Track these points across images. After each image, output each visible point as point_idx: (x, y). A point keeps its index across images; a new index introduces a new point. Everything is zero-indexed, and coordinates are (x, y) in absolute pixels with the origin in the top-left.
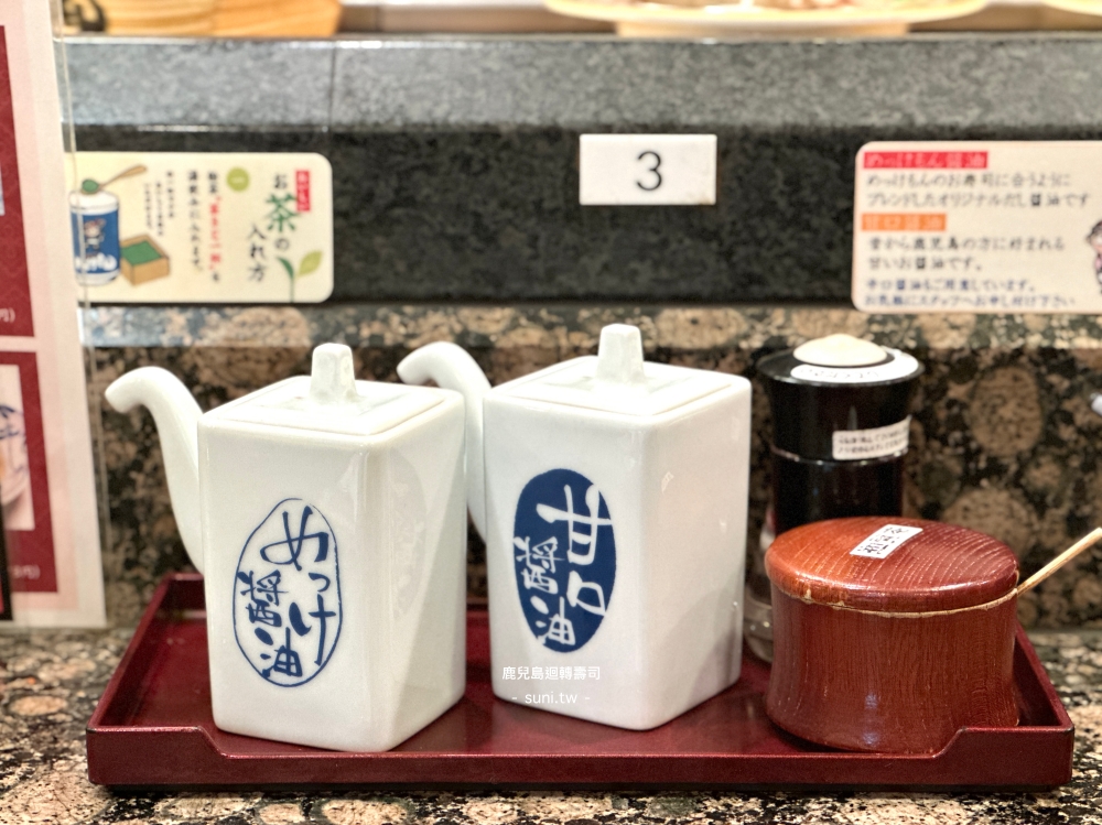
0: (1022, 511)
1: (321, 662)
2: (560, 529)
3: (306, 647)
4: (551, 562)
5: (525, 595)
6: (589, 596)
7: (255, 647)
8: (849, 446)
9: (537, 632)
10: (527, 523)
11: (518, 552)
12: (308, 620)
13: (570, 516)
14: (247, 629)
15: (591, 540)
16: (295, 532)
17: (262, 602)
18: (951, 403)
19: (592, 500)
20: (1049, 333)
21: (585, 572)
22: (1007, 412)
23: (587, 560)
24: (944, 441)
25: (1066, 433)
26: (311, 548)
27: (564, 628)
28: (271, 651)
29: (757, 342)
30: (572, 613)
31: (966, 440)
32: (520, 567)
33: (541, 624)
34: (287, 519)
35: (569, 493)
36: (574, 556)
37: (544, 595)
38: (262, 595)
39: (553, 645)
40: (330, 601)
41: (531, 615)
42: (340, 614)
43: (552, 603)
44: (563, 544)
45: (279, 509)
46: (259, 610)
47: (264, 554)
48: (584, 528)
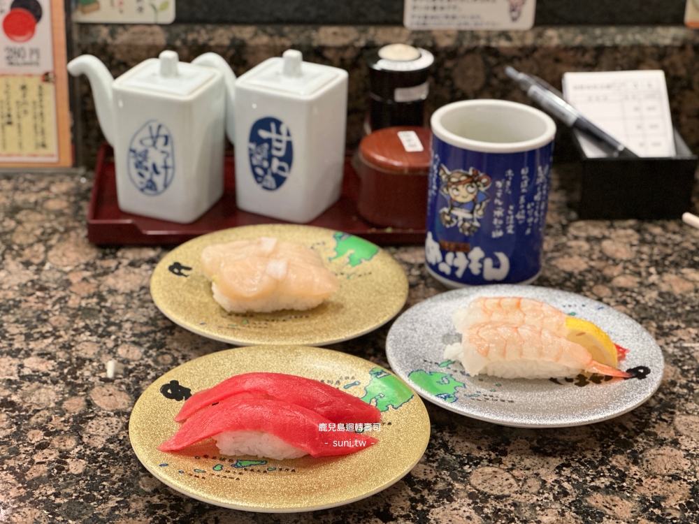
1: (166, 186)
2: (269, 141)
3: (159, 180)
4: (265, 154)
5: (253, 167)
6: (281, 168)
7: (138, 179)
8: (402, 95)
9: (259, 182)
10: (254, 138)
11: (250, 149)
12: (160, 169)
13: (273, 135)
14: (134, 172)
15: (283, 146)
16: (154, 133)
17: (140, 161)
18: (446, 69)
19: (283, 129)
20: (489, 39)
21: (281, 159)
22: (470, 73)
23: (281, 154)
24: (443, 85)
25: (495, 82)
26: (161, 141)
27: (270, 181)
28: (144, 181)
29: (362, 43)
30: (275, 176)
31: (452, 85)
32: (251, 156)
33: (260, 179)
34: (150, 128)
35: (273, 126)
36: (275, 152)
37: (262, 167)
38: (140, 159)
39: (266, 188)
40: (169, 163)
41: (256, 175)
42: (173, 167)
43: (265, 171)
44: (270, 147)
45: (147, 124)
46: (138, 165)
47: (141, 142)
48: (280, 141)
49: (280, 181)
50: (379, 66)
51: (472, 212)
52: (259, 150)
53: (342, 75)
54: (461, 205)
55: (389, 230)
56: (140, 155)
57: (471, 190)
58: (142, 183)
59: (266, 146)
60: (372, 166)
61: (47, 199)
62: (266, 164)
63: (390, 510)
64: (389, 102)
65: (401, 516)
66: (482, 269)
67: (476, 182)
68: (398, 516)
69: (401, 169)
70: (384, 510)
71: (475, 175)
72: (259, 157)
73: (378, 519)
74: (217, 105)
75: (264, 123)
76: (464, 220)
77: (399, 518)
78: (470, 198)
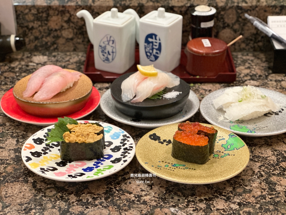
0: (232, 32)
1: (113, 59)
2: (152, 42)
3: (110, 57)
4: (151, 47)
5: (146, 52)
6: (157, 53)
7: (102, 57)
8: (204, 25)
9: (148, 58)
10: (147, 41)
11: (145, 46)
12: (111, 53)
13: (154, 40)
14: (101, 54)
15: (157, 44)
16: (109, 39)
17: (103, 50)
18: (221, 15)
19: (158, 38)
20: (238, 3)
21: (157, 49)
22: (231, 16)
23: (157, 47)
24: (220, 21)
25: (240, 20)
26: (111, 42)
27: (153, 58)
28: (105, 57)
29: (189, 5)
30: (154, 56)
31: (223, 21)
32: (145, 48)
33: (149, 57)
34: (107, 38)
35: (154, 37)
36: (154, 47)
37: (149, 53)
38: (103, 49)
39: (151, 60)
40: (114, 51)
41: (147, 56)
42: (116, 52)
43: (151, 54)
44: (153, 45)
45: (106, 36)
46: (103, 51)
47: (104, 43)
48: (156, 42)
49: (156, 58)
50: (195, 14)
52: (148, 46)
53: (180, 17)
55: (198, 77)
56: (103, 48)
58: (104, 58)
59: (151, 44)
60: (191, 52)
61: (69, 64)
62: (151, 51)
64: (199, 28)
69: (203, 53)
72: (148, 49)
74: (133, 29)
75: (150, 36)
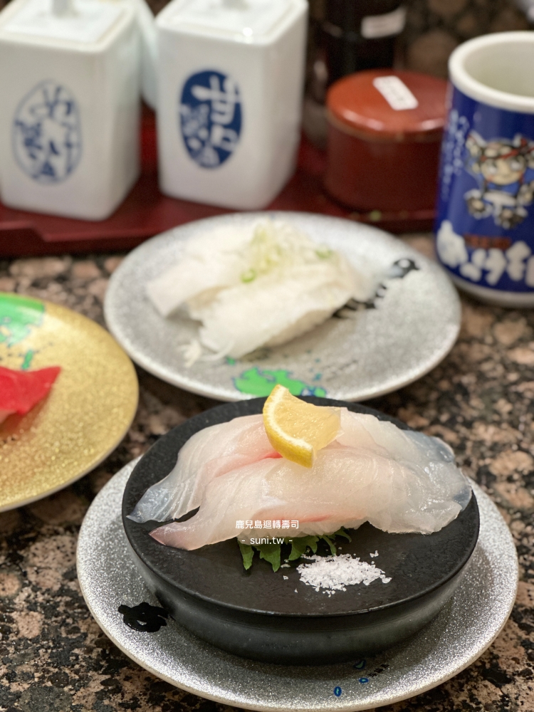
4: (202, 120)
9: (194, 159)
11: (182, 114)
12: (60, 148)
13: (215, 95)
14: (23, 153)
17: (31, 137)
28: (38, 164)
30: (217, 149)
32: (183, 123)
34: (45, 93)
35: (214, 82)
36: (217, 118)
37: (197, 137)
38: (31, 134)
39: (204, 166)
40: (74, 138)
41: (190, 150)
42: (79, 145)
43: (203, 143)
44: (211, 111)
45: (41, 86)
46: (29, 143)
47: (32, 111)
48: (223, 102)
49: (223, 155)
51: (515, 196)
52: (194, 115)
54: (499, 188)
57: (516, 165)
58: (34, 167)
59: (204, 110)
62: (204, 134)
63: (500, 665)
64: (354, 37)
65: (519, 674)
66: (525, 273)
67: (523, 155)
68: (514, 675)
70: (491, 665)
71: (524, 145)
72: (194, 125)
73: (487, 683)
75: (202, 78)
76: (504, 207)
77: (516, 677)
78: (514, 177)
